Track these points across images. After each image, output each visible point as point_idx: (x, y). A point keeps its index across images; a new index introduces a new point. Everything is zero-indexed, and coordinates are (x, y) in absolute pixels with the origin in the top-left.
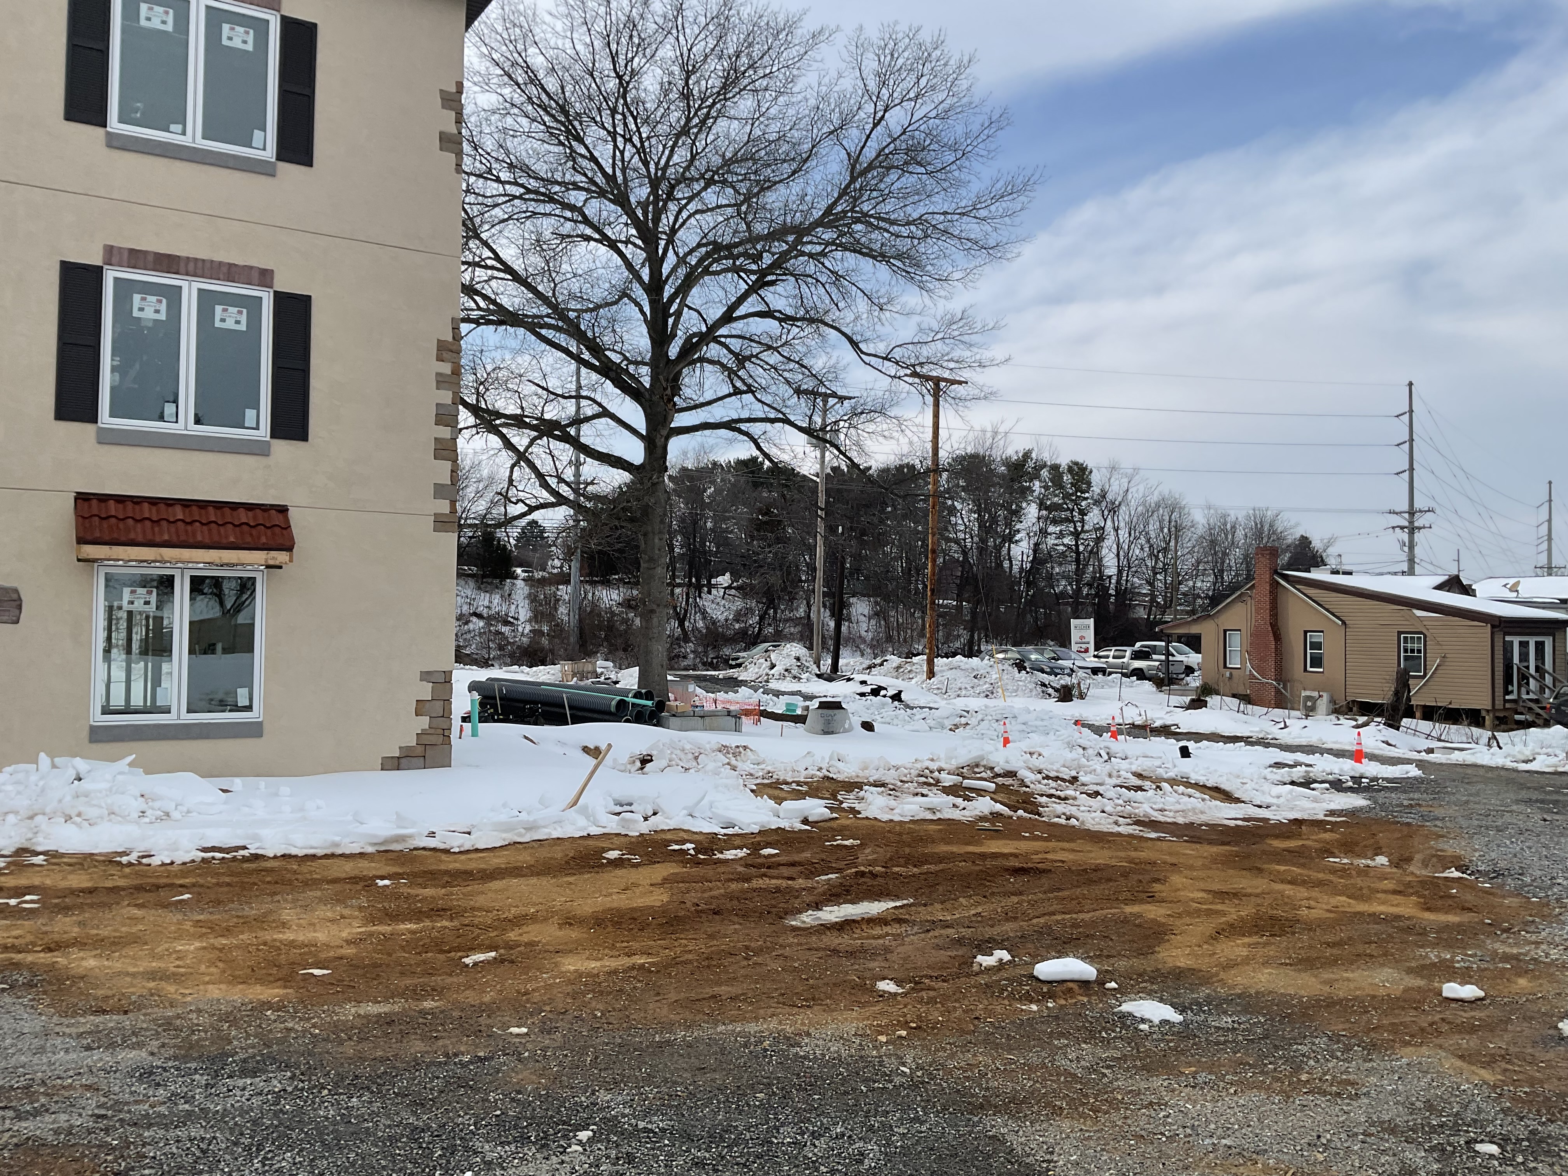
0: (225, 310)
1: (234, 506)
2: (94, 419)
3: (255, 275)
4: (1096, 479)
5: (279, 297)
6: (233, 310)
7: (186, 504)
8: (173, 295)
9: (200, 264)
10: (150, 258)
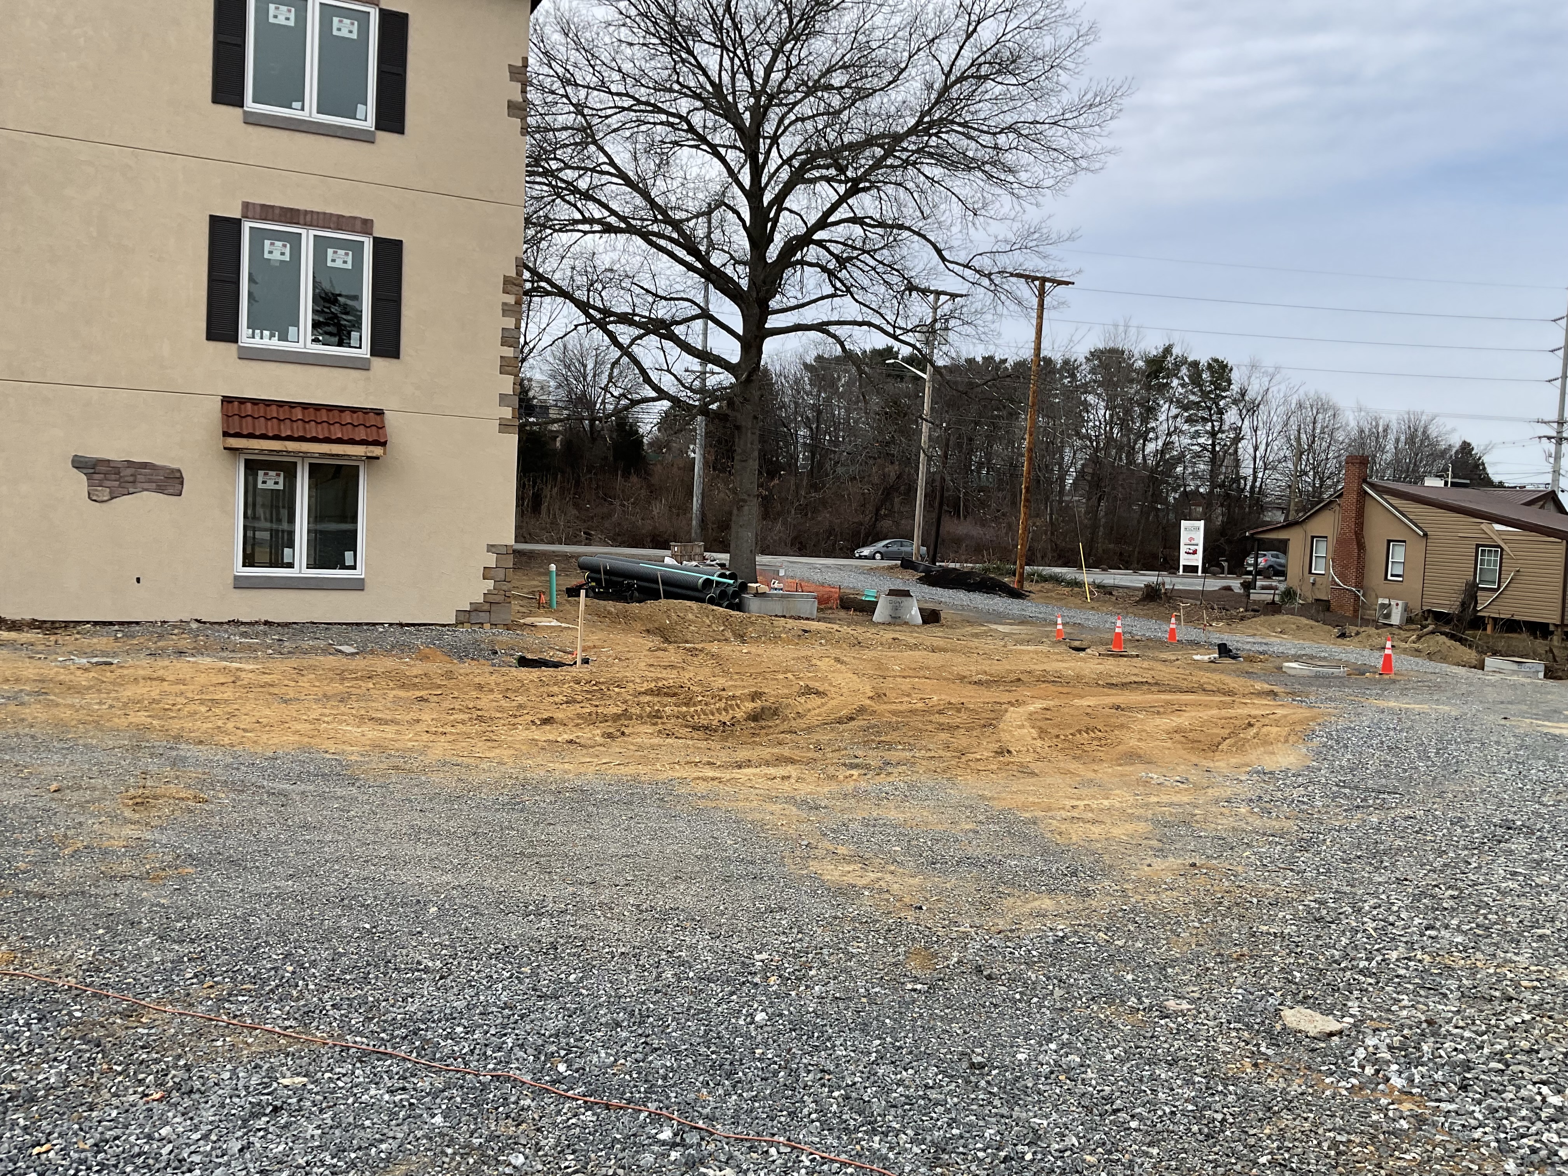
0: (335, 252)
1: (342, 409)
2: (235, 340)
3: (358, 224)
4: (1235, 376)
5: (377, 242)
6: (341, 252)
7: (305, 406)
8: (295, 241)
9: (315, 217)
10: (277, 211)
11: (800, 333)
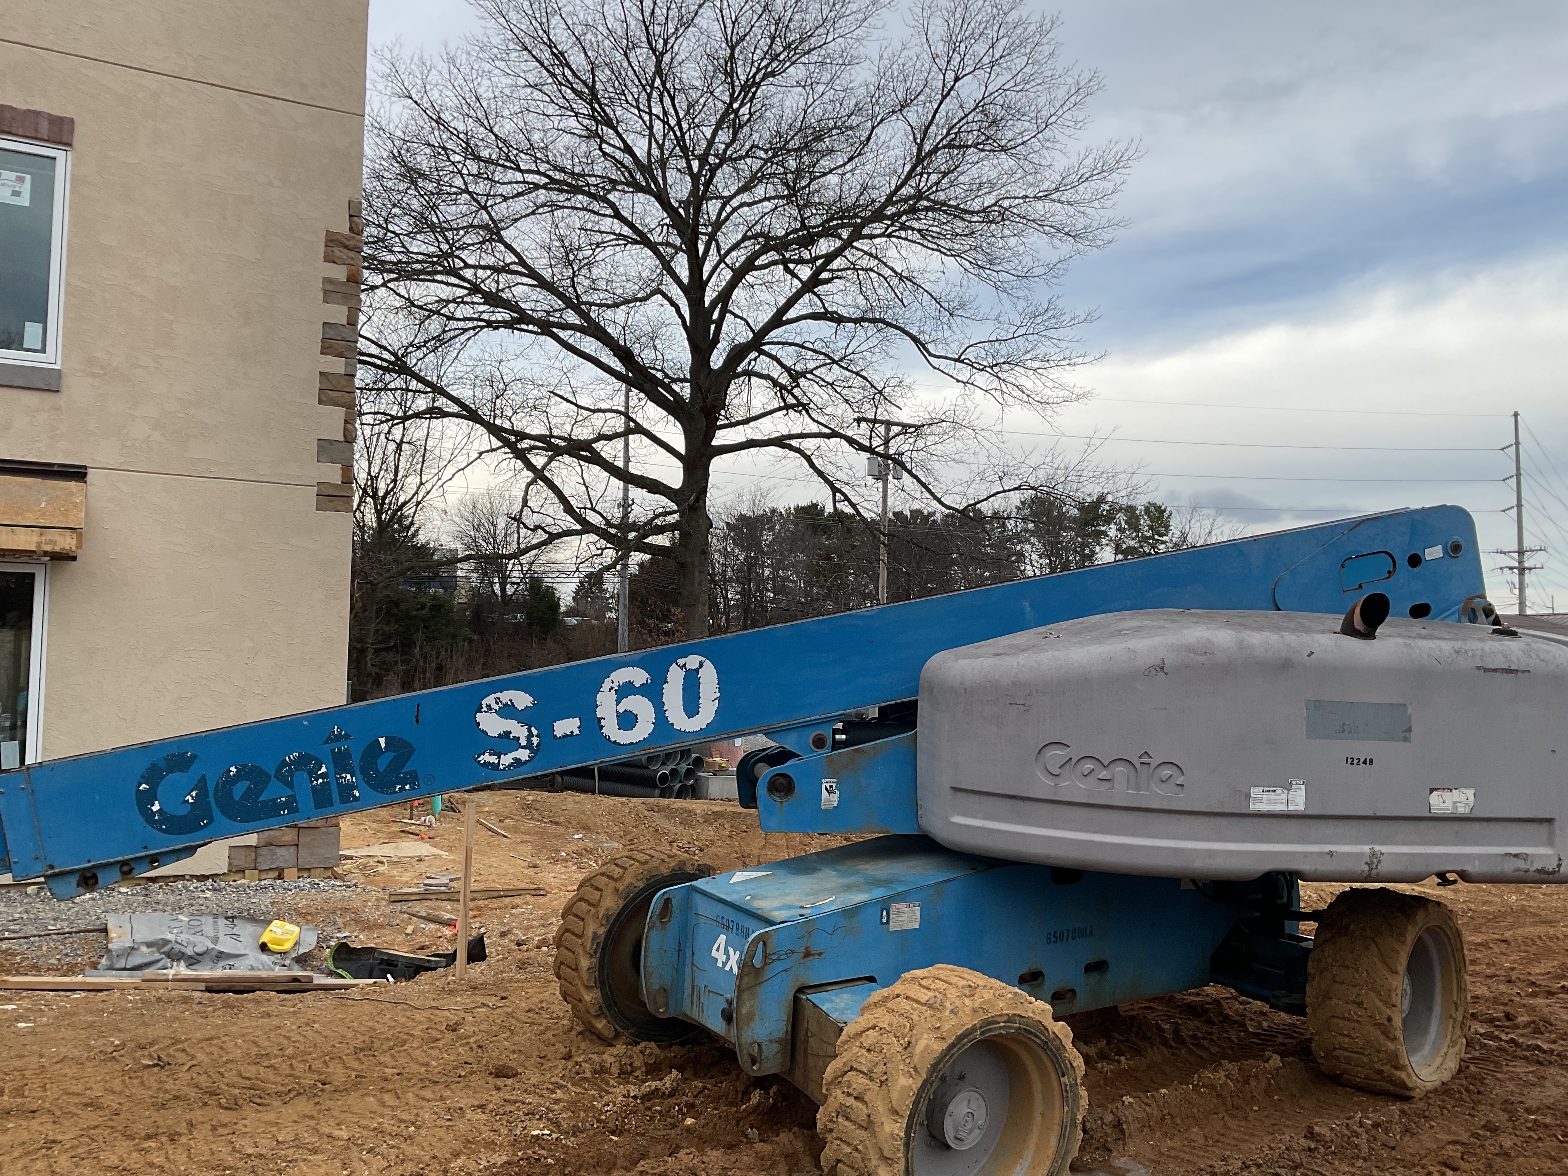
4: (1173, 520)
6: (10, 176)
11: (753, 450)
